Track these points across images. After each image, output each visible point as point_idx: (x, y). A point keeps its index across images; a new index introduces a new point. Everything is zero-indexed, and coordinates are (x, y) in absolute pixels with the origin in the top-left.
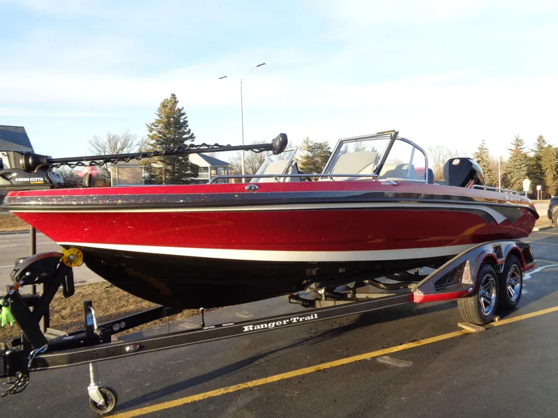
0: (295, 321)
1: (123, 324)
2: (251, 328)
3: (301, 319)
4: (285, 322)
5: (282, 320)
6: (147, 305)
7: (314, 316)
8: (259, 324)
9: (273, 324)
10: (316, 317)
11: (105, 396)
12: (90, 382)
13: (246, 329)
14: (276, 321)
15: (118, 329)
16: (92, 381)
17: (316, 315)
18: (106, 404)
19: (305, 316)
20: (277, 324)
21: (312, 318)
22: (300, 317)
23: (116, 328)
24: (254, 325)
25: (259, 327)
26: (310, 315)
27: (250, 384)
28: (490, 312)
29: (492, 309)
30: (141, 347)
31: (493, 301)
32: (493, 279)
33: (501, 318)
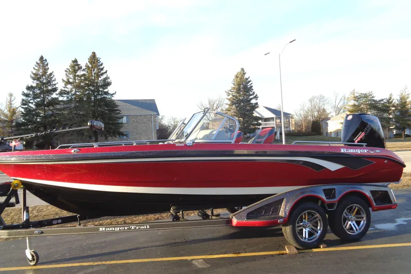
0: (133, 228)
1: (60, 221)
2: (104, 229)
3: (137, 228)
4: (126, 228)
5: (124, 227)
7: (147, 227)
8: (109, 227)
9: (118, 229)
10: (148, 227)
11: (33, 256)
12: (27, 248)
13: (101, 229)
14: (120, 227)
15: (56, 223)
16: (28, 247)
17: (148, 226)
18: (34, 260)
19: (140, 226)
20: (121, 229)
21: (145, 227)
22: (136, 226)
24: (106, 228)
25: (109, 229)
26: (144, 226)
27: (104, 263)
28: (313, 240)
29: (317, 237)
30: (42, 233)
31: (319, 232)
32: (318, 215)
33: (328, 246)
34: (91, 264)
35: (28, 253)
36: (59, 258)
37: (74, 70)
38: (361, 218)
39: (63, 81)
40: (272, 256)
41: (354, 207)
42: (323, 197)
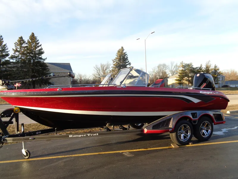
0: (89, 135)
1: (40, 132)
2: (72, 136)
3: (91, 135)
4: (85, 135)
5: (84, 134)
6: (46, 128)
8: (75, 135)
9: (80, 136)
10: (98, 135)
11: (27, 153)
13: (70, 136)
14: (82, 135)
15: (38, 133)
16: (23, 148)
17: (98, 134)
18: (27, 155)
19: (93, 134)
20: (82, 136)
21: (96, 135)
23: (37, 133)
24: (73, 135)
25: (75, 136)
26: (95, 134)
27: (71, 156)
28: (186, 140)
29: (188, 139)
30: (34, 139)
31: (189, 136)
32: (188, 127)
33: (193, 144)
34: (63, 156)
35: (24, 152)
36: (41, 154)
37: (20, 43)
38: (208, 128)
39: (13, 50)
40: (166, 149)
41: (206, 123)
42: (191, 117)
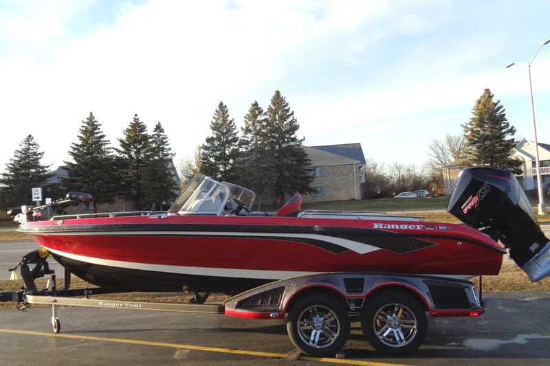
0: (126, 306)
5: (119, 303)
9: (115, 305)
10: (140, 306)
13: (101, 304)
16: (53, 315)
18: (56, 327)
22: (129, 304)
24: (105, 302)
26: (136, 304)
28: (325, 346)
31: (336, 336)
32: (332, 313)
33: (346, 357)
35: (53, 321)
38: (409, 324)
39: (242, 129)
42: (342, 290)
